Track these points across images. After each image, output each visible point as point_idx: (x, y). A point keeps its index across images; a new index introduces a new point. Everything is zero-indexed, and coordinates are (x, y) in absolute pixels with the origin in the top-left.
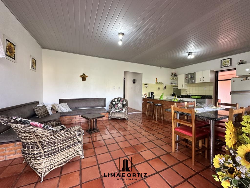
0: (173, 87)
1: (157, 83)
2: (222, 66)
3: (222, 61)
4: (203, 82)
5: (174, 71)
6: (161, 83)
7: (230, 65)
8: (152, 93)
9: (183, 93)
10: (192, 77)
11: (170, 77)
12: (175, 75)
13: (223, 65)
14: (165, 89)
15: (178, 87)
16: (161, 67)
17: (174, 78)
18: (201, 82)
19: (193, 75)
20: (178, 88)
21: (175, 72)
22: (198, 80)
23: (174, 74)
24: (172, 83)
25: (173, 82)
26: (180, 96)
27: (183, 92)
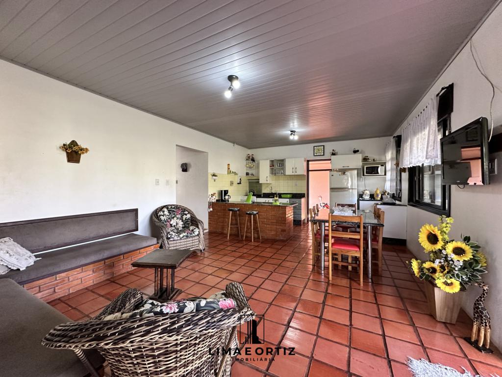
0: (249, 180)
1: (229, 172)
2: (315, 155)
3: (315, 148)
4: (296, 174)
5: (250, 152)
6: (235, 173)
7: (323, 154)
8: (225, 191)
9: (265, 190)
10: (280, 166)
11: (245, 162)
12: (253, 160)
13: (316, 153)
14: (240, 183)
15: (259, 180)
16: (234, 143)
17: (251, 164)
18: (293, 174)
19: (282, 162)
20: (260, 182)
21: (253, 155)
22: (289, 172)
23: (251, 158)
24: (247, 174)
25: (250, 172)
26: (261, 195)
27: (265, 188)
